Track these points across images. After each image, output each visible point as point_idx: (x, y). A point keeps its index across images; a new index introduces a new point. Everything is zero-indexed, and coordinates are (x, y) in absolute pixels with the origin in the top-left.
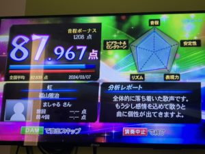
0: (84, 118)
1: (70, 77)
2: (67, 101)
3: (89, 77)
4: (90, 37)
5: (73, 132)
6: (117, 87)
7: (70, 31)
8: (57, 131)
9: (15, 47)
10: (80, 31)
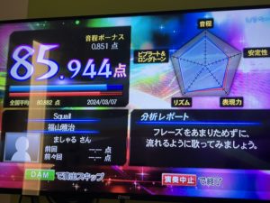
0: (108, 158)
1: (89, 102)
2: (85, 136)
3: (114, 102)
4: (115, 46)
5: (93, 178)
6: (153, 117)
7: (88, 38)
8: (72, 176)
9: (16, 62)
10: (102, 37)
